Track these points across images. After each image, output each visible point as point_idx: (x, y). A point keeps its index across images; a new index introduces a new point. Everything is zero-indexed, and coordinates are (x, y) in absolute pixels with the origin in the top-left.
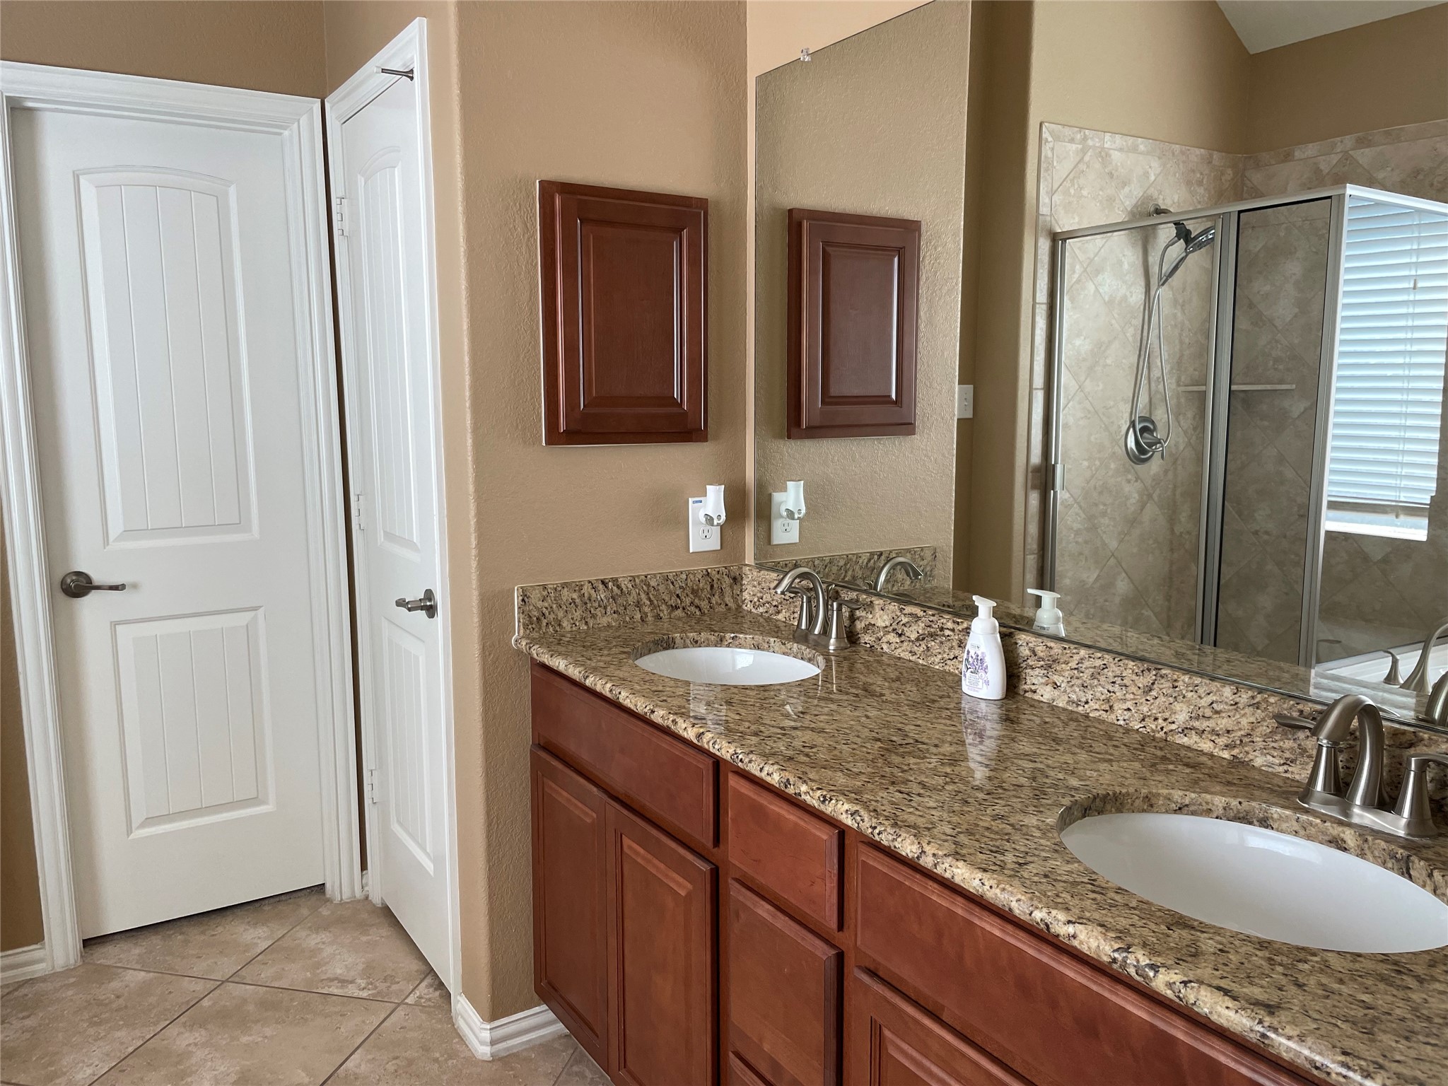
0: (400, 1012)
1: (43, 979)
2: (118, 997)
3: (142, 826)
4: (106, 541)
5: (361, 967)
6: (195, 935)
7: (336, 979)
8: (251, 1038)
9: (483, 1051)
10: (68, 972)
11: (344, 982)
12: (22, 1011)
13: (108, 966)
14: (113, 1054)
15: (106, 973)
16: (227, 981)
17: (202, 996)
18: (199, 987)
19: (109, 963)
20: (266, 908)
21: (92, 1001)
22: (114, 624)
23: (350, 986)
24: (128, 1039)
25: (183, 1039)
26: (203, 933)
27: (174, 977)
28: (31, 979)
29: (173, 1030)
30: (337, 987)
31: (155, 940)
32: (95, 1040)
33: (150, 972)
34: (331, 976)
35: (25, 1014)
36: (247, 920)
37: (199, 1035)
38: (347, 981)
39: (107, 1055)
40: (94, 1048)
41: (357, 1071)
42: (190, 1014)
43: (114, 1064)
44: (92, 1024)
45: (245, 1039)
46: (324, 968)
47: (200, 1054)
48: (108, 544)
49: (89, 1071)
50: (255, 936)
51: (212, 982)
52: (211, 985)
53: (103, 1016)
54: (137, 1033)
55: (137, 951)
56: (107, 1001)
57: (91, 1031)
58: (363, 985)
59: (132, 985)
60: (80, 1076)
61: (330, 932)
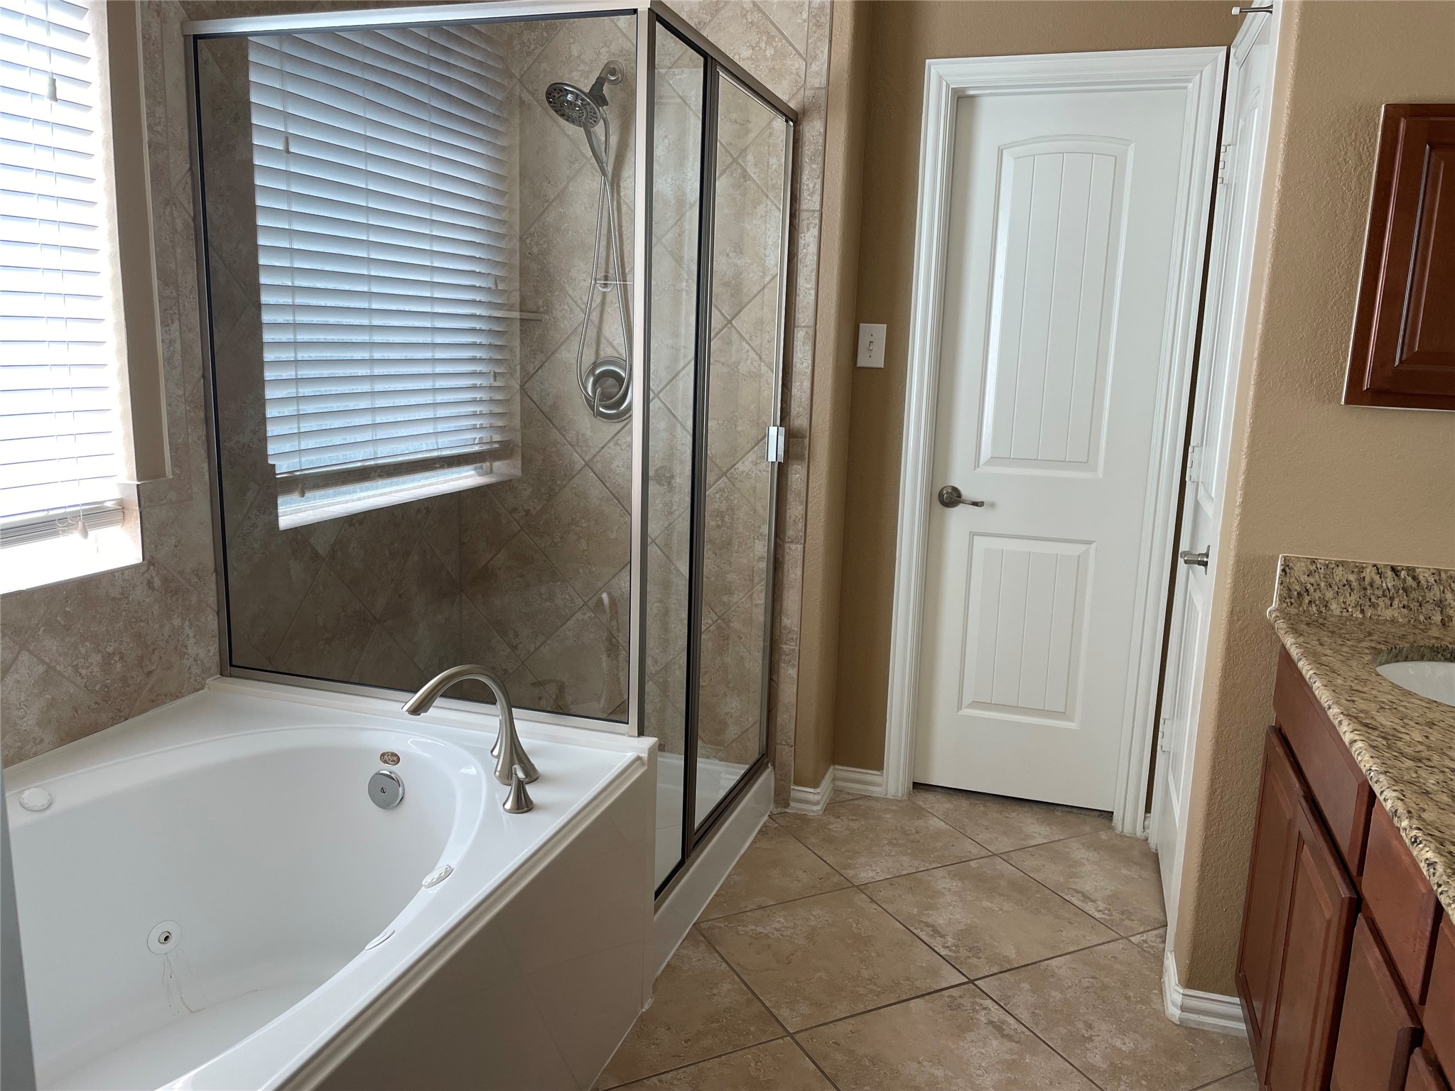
0: (1120, 945)
1: (877, 799)
2: (917, 832)
3: (969, 706)
4: (977, 465)
5: (1108, 893)
6: (994, 811)
7: (1082, 892)
8: (990, 905)
9: (1174, 1012)
10: (895, 801)
11: (1086, 898)
12: (853, 815)
13: (924, 809)
14: (891, 870)
15: (919, 812)
16: (997, 855)
17: (973, 858)
18: (975, 850)
19: (924, 806)
20: (1058, 814)
21: (899, 828)
22: (973, 535)
23: (1090, 903)
24: (907, 864)
25: (944, 882)
26: (1001, 812)
27: (961, 835)
28: (869, 796)
29: (940, 873)
30: (1079, 900)
31: (964, 803)
32: (886, 855)
33: (947, 824)
34: (1079, 889)
35: (854, 817)
36: (1037, 817)
37: (956, 885)
38: (1089, 898)
39: (889, 869)
40: (883, 861)
41: (1056, 970)
42: (958, 866)
43: (889, 877)
44: (890, 843)
45: (986, 903)
46: (1076, 880)
47: (949, 898)
48: (978, 467)
49: (871, 874)
50: (1036, 830)
51: (987, 851)
52: (984, 853)
53: (900, 841)
54: (916, 863)
55: (947, 806)
56: (909, 832)
57: (887, 848)
58: (1101, 908)
59: (931, 828)
60: (863, 875)
61: (1098, 854)
